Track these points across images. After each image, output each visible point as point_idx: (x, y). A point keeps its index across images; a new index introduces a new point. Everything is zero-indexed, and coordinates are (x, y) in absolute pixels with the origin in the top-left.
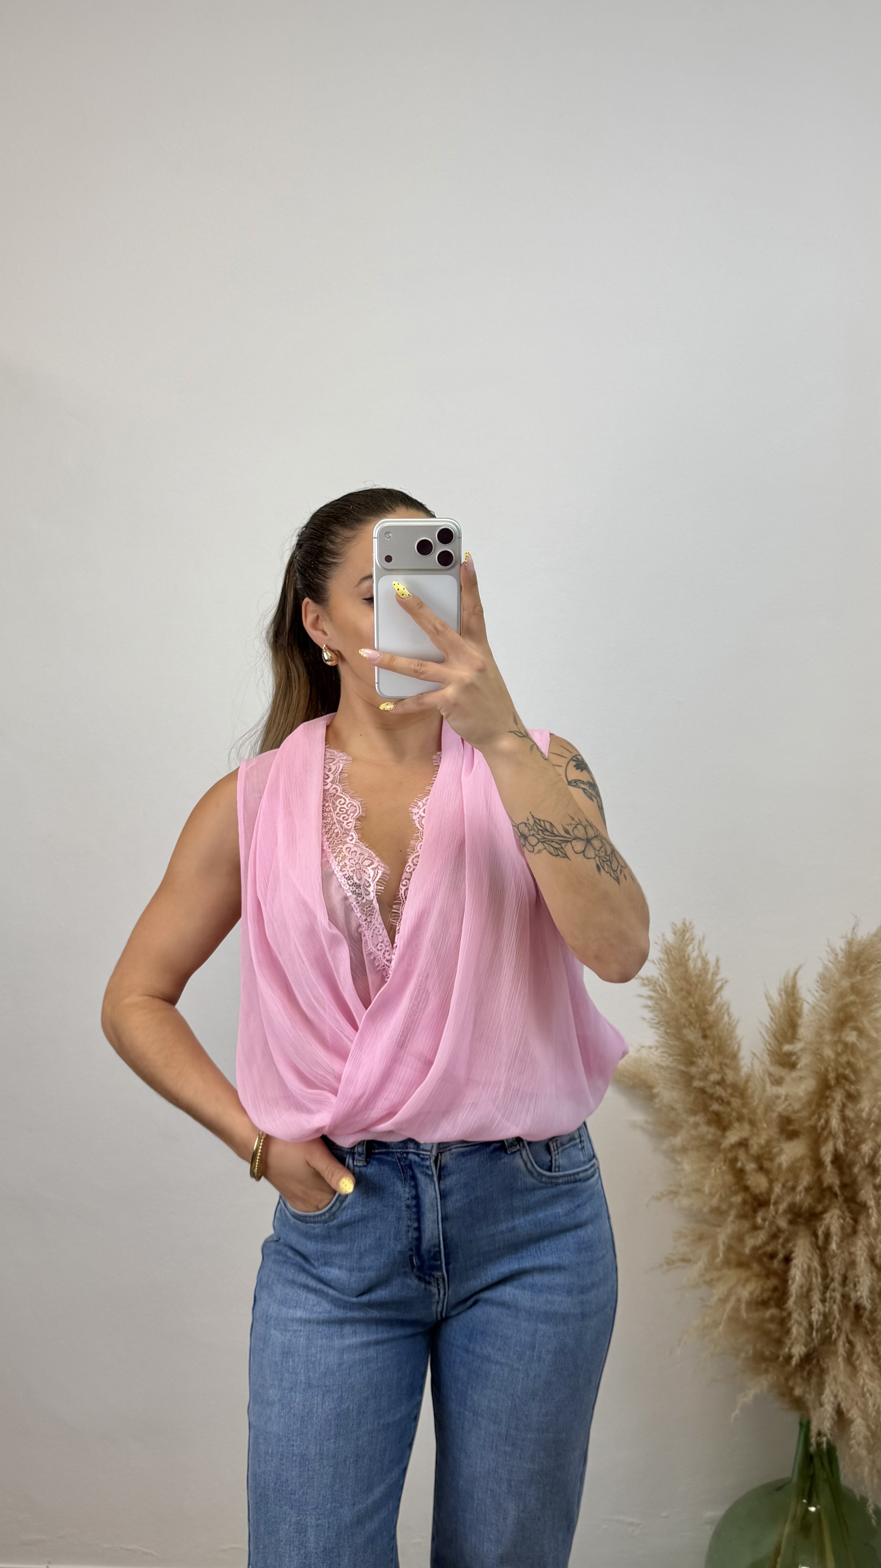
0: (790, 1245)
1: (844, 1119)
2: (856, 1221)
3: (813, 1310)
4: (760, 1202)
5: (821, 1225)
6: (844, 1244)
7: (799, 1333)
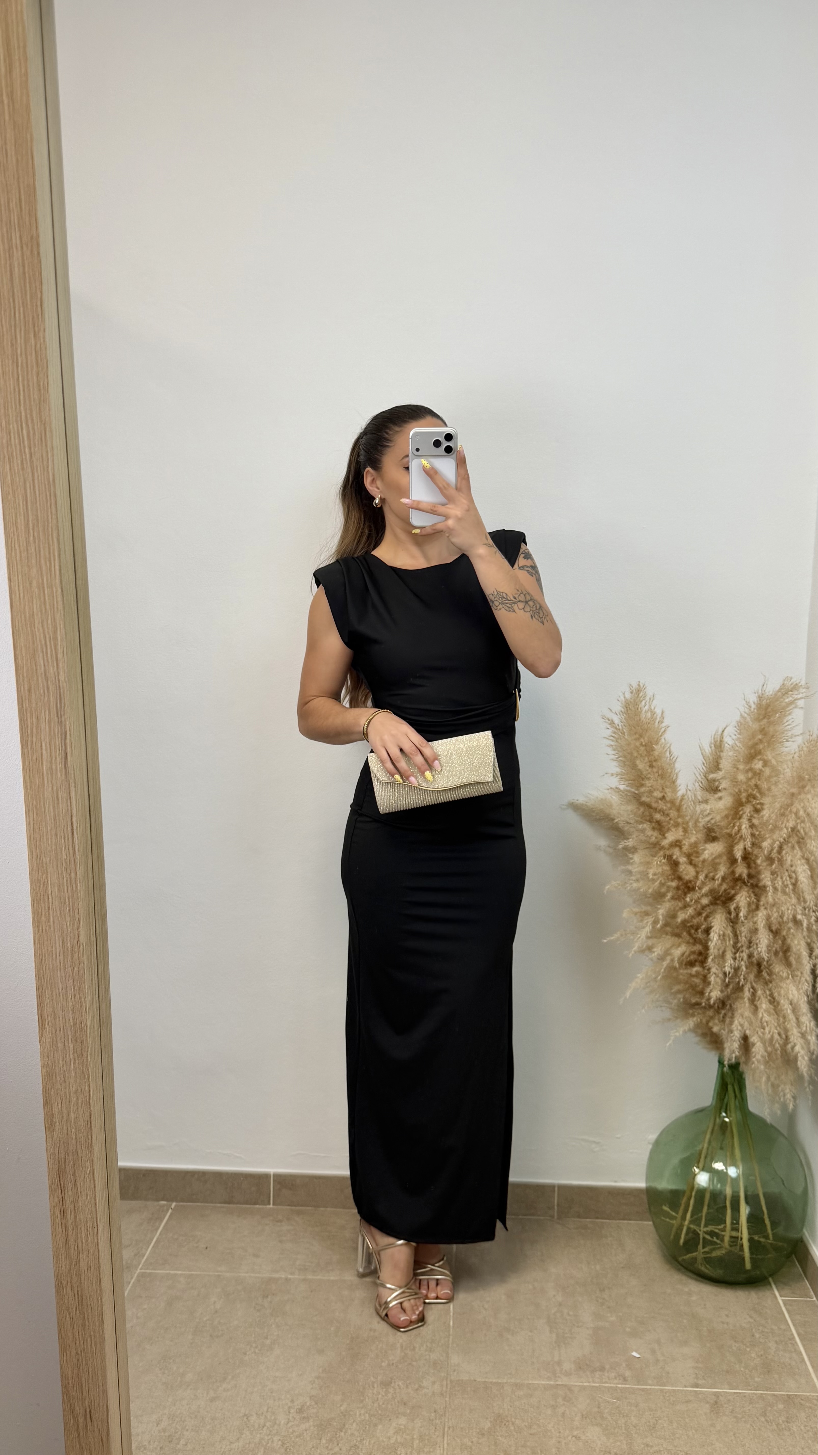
0: (711, 919)
1: (752, 826)
2: (758, 901)
3: (727, 964)
4: (688, 887)
5: (733, 904)
6: (750, 917)
7: (717, 983)
